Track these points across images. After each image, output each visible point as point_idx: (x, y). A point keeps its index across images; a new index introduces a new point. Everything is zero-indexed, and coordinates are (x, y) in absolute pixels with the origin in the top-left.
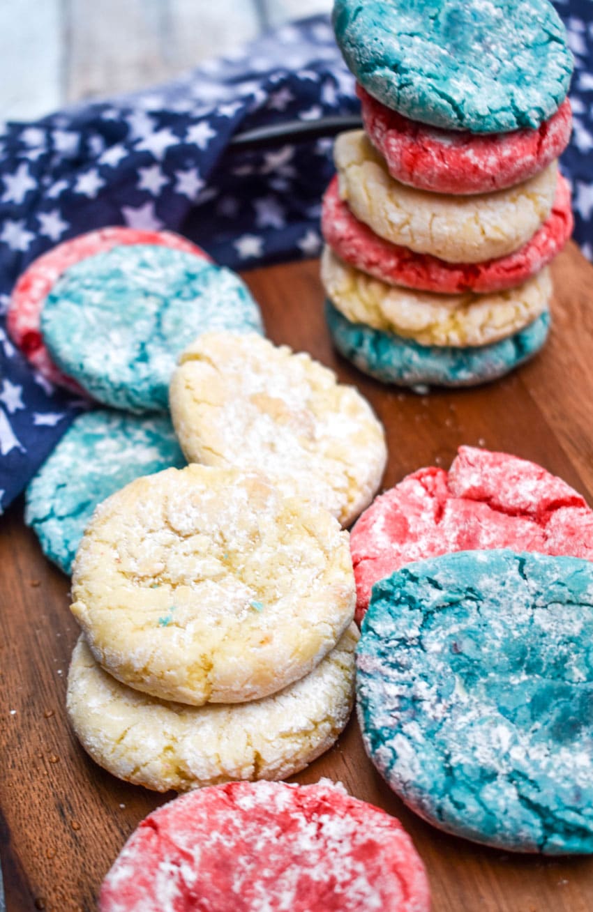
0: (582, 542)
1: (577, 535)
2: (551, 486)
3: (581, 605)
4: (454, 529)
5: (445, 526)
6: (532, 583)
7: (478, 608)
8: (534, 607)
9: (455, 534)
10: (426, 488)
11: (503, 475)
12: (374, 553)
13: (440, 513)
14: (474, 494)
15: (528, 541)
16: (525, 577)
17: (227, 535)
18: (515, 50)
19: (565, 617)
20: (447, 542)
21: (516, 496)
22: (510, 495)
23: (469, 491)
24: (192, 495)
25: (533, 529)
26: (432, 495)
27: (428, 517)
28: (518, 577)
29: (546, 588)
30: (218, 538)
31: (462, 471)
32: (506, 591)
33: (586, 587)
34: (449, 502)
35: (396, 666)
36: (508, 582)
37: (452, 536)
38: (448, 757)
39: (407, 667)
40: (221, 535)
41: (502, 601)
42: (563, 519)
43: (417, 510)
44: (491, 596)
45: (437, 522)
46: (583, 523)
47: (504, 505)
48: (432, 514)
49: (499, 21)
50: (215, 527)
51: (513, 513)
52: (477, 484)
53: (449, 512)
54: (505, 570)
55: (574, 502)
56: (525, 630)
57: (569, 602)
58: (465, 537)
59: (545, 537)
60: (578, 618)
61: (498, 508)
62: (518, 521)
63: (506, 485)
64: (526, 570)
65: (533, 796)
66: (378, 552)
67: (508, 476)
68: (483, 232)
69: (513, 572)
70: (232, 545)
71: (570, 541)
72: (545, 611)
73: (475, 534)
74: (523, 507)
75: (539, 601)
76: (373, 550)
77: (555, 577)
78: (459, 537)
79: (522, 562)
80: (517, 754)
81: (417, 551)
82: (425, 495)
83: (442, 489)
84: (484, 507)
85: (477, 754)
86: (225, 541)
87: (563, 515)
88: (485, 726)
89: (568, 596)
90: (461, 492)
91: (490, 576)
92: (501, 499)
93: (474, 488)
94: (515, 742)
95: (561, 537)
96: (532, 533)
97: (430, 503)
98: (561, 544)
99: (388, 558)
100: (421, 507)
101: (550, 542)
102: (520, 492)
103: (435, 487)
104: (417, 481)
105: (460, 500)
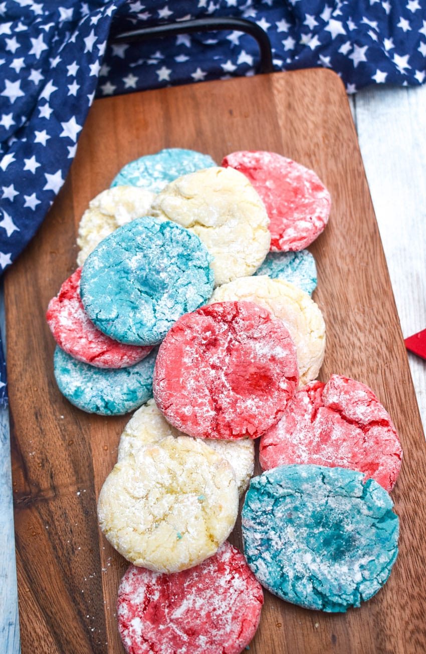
0: (381, 450)
1: (380, 445)
2: (373, 412)
3: (351, 497)
4: (320, 428)
5: (315, 425)
6: (329, 487)
7: (301, 496)
8: (328, 496)
9: (320, 431)
10: (310, 399)
11: (350, 400)
12: (276, 441)
13: (314, 416)
14: (334, 407)
15: (356, 441)
16: (325, 483)
17: (160, 481)
19: (343, 502)
20: (315, 435)
21: (354, 414)
22: (351, 412)
23: (331, 404)
25: (359, 434)
26: (312, 403)
27: (308, 417)
28: (321, 484)
29: (335, 490)
30: (159, 486)
31: (331, 391)
32: (315, 490)
33: (354, 490)
34: (321, 409)
35: (260, 524)
36: (316, 486)
37: (318, 432)
38: (282, 568)
39: (266, 524)
40: (158, 483)
41: (313, 494)
42: (375, 433)
43: (303, 412)
44: (308, 492)
45: (312, 422)
46: (384, 439)
47: (348, 417)
48: (310, 416)
50: (154, 483)
51: (351, 422)
52: (336, 402)
53: (319, 416)
54: (315, 481)
55: (383, 423)
56: (323, 508)
57: (346, 496)
58: (324, 434)
59: (365, 440)
60: (349, 503)
61: (344, 418)
62: (353, 427)
63: (350, 406)
64: (326, 481)
65: (319, 589)
66: (278, 441)
67: (352, 401)
69: (319, 481)
70: (167, 484)
71: (375, 447)
72: (334, 499)
73: (329, 432)
74: (357, 420)
75: (331, 494)
76: (276, 439)
77: (339, 484)
78: (321, 433)
79: (324, 477)
80: (313, 567)
81: (299, 439)
82: (309, 403)
83: (318, 401)
84: (337, 416)
85: (296, 567)
87: (376, 430)
88: (300, 553)
89: (345, 493)
90: (327, 404)
91: (308, 484)
92: (347, 413)
93: (334, 403)
94: (314, 561)
95: (372, 443)
96: (358, 436)
97: (310, 408)
98: (371, 447)
99: (283, 445)
100: (306, 411)
101: (366, 444)
102: (357, 412)
103: (315, 398)
104: (306, 393)
105: (326, 409)
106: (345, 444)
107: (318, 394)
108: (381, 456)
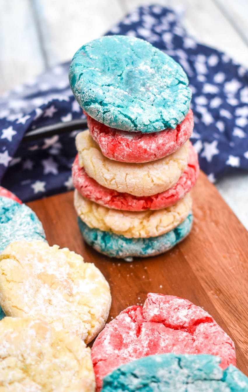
0: (212, 342)
1: (209, 338)
2: (195, 312)
3: (212, 380)
4: (146, 339)
5: (142, 338)
6: (185, 371)
7: (158, 387)
8: (187, 383)
9: (147, 342)
10: (132, 318)
11: (170, 308)
12: (105, 357)
13: (139, 331)
14: (156, 319)
15: (185, 343)
16: (181, 368)
17: (25, 356)
18: (162, 89)
19: (204, 387)
20: (143, 347)
21: (178, 319)
22: (174, 319)
23: (153, 317)
24: (6, 335)
25: (187, 336)
26: (135, 321)
27: (133, 333)
28: (178, 368)
29: (193, 373)
30: (20, 358)
31: (150, 307)
32: (172, 377)
33: (213, 371)
34: (144, 324)
36: (173, 372)
37: (146, 343)
40: (22, 356)
41: (170, 381)
42: (202, 330)
43: (127, 330)
44: (164, 379)
45: (138, 336)
46: (212, 332)
47: (172, 324)
48: (135, 332)
49: (153, 75)
50: (19, 352)
51: (176, 328)
52: (157, 314)
53: (143, 330)
54: (171, 365)
55: (207, 320)
57: (205, 379)
58: (152, 343)
59: (194, 340)
60: (210, 387)
61: (169, 326)
62: (179, 332)
63: (172, 313)
64: (182, 364)
66: (107, 356)
67: (173, 308)
68: (153, 181)
69: (175, 366)
70: (28, 361)
71: (206, 342)
72: (193, 385)
73: (157, 341)
74: (181, 324)
75: (190, 380)
76: (104, 355)
77: (197, 366)
78: (149, 343)
79: (180, 360)
81: (128, 353)
82: (131, 321)
83: (140, 318)
84: (161, 326)
86: (24, 359)
87: (202, 327)
89: (204, 376)
90: (149, 318)
91: (163, 369)
92: (170, 321)
93: (156, 316)
95: (201, 339)
96: (186, 338)
97: (133, 325)
98: (202, 344)
99: (112, 359)
100: (129, 328)
101: (196, 343)
102: (180, 316)
103: (136, 316)
104: (127, 314)
105: (150, 323)
106: (175, 348)
107: (138, 312)
108: (213, 347)
